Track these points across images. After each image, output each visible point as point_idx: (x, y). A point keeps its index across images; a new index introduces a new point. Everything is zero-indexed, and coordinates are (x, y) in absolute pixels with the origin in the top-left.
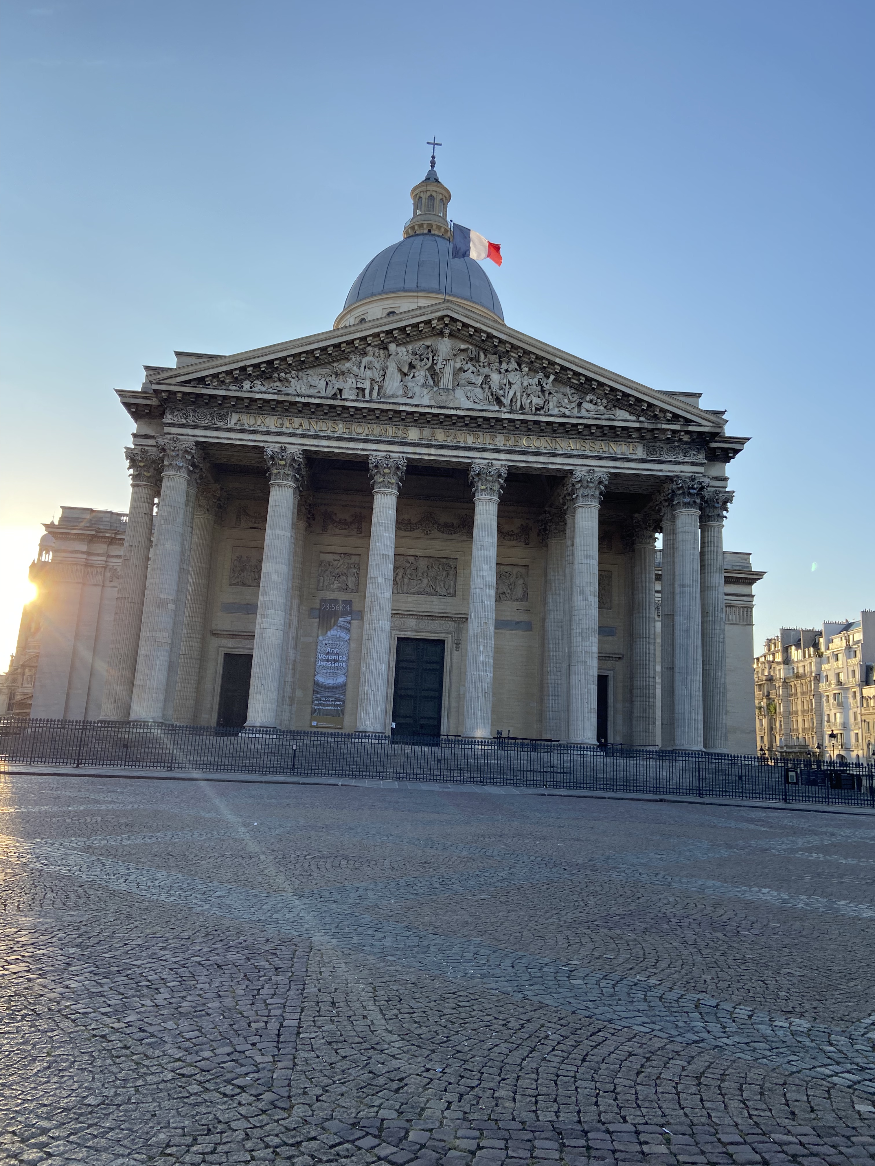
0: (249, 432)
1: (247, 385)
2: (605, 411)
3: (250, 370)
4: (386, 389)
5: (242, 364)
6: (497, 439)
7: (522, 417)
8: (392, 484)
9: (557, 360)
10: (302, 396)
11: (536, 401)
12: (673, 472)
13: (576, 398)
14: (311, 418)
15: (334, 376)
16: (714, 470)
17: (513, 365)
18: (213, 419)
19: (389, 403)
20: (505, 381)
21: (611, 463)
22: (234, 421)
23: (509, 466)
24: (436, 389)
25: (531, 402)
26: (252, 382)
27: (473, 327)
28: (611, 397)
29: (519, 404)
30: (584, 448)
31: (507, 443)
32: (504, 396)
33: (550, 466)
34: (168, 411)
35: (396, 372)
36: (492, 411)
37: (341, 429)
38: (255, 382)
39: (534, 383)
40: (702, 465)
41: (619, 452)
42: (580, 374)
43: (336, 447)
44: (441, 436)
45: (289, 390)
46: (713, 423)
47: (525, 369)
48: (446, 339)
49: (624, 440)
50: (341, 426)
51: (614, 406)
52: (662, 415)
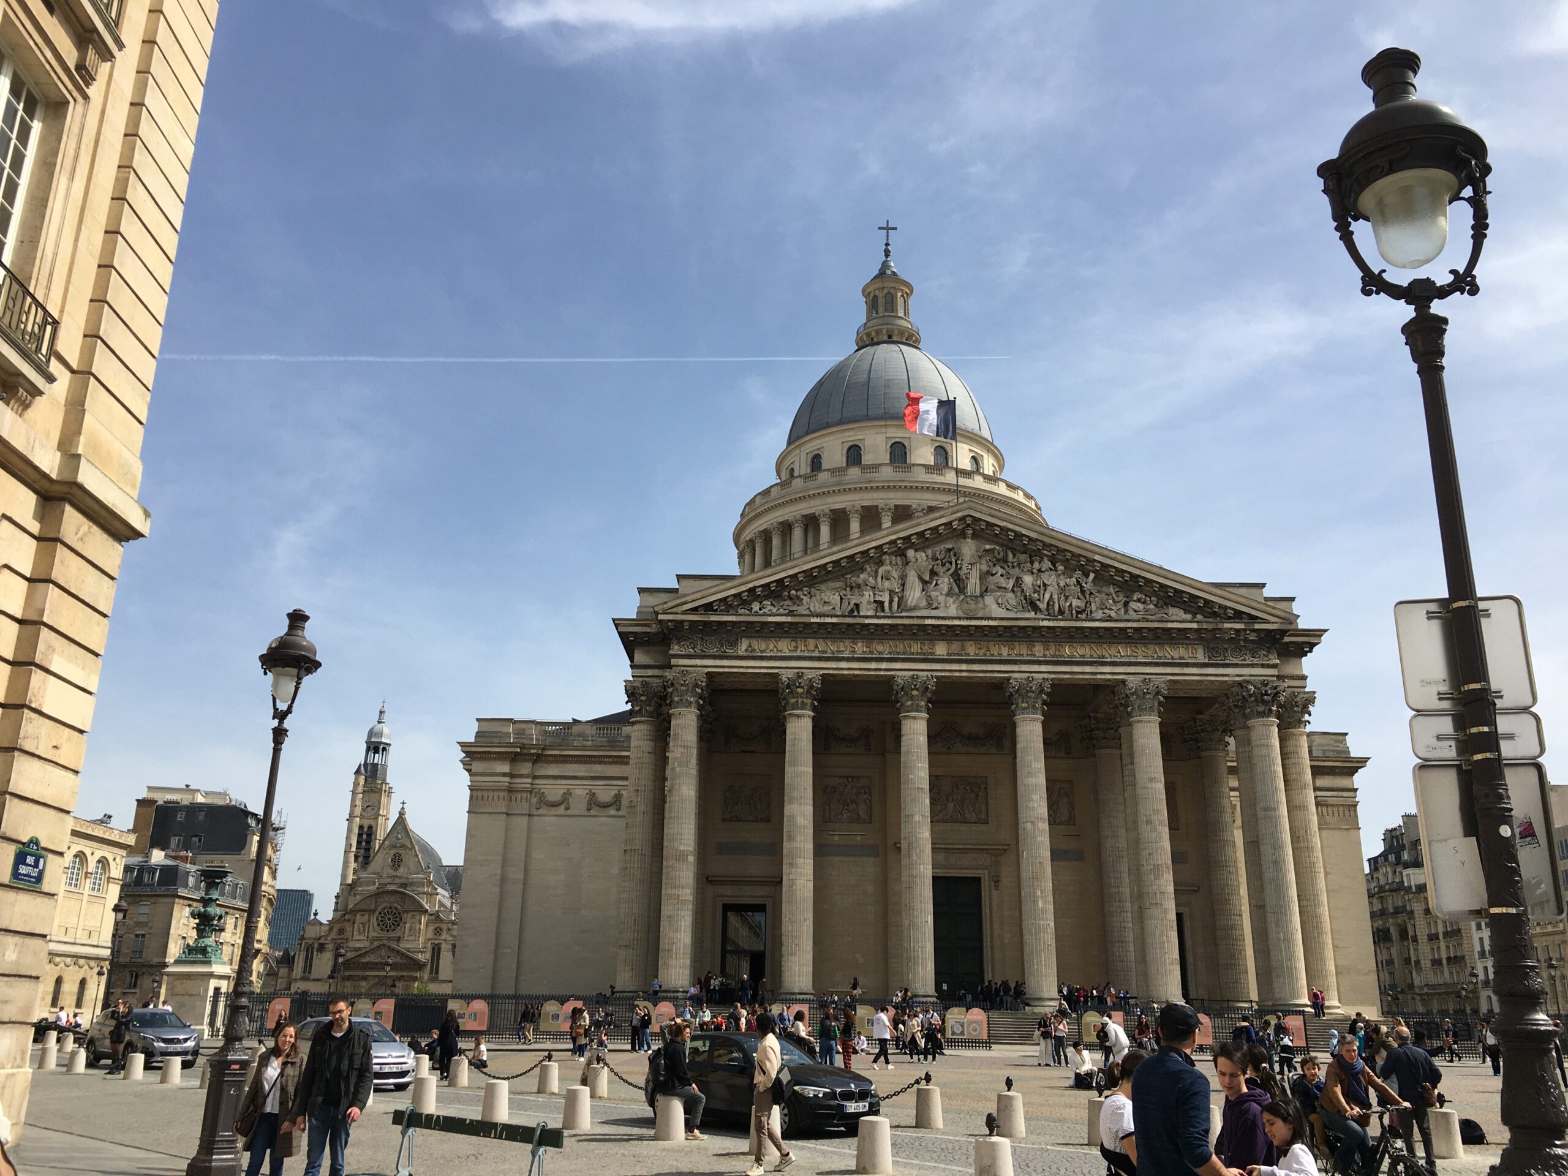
0: (762, 658)
1: (756, 606)
2: (1156, 610)
3: (759, 591)
4: (907, 601)
5: (750, 585)
6: (1037, 648)
7: (1062, 624)
8: (921, 707)
9: (1097, 557)
10: (818, 616)
11: (1076, 603)
12: (1242, 676)
13: (1120, 599)
14: (826, 638)
15: (848, 589)
16: (1290, 669)
17: (1047, 564)
18: (722, 646)
19: (913, 617)
20: (1038, 582)
21: (1169, 670)
22: (744, 648)
23: (1052, 680)
24: (962, 597)
25: (1071, 605)
26: (761, 603)
27: (999, 526)
28: (1161, 593)
29: (1057, 607)
30: (1135, 654)
31: (1047, 653)
32: (1039, 600)
33: (1099, 676)
34: (675, 641)
35: (917, 580)
36: (1028, 619)
37: (860, 648)
38: (764, 602)
39: (1072, 583)
40: (1275, 666)
41: (1177, 656)
42: (1123, 571)
43: (856, 669)
44: (971, 650)
45: (802, 610)
46: (1282, 618)
47: (1061, 568)
48: (969, 540)
49: (1181, 641)
50: (860, 644)
51: (1166, 604)
52: (1222, 611)
